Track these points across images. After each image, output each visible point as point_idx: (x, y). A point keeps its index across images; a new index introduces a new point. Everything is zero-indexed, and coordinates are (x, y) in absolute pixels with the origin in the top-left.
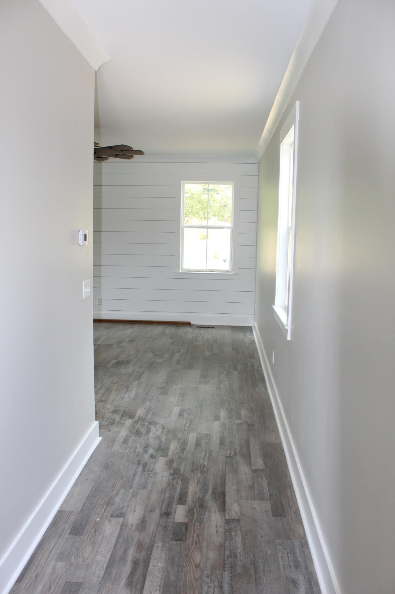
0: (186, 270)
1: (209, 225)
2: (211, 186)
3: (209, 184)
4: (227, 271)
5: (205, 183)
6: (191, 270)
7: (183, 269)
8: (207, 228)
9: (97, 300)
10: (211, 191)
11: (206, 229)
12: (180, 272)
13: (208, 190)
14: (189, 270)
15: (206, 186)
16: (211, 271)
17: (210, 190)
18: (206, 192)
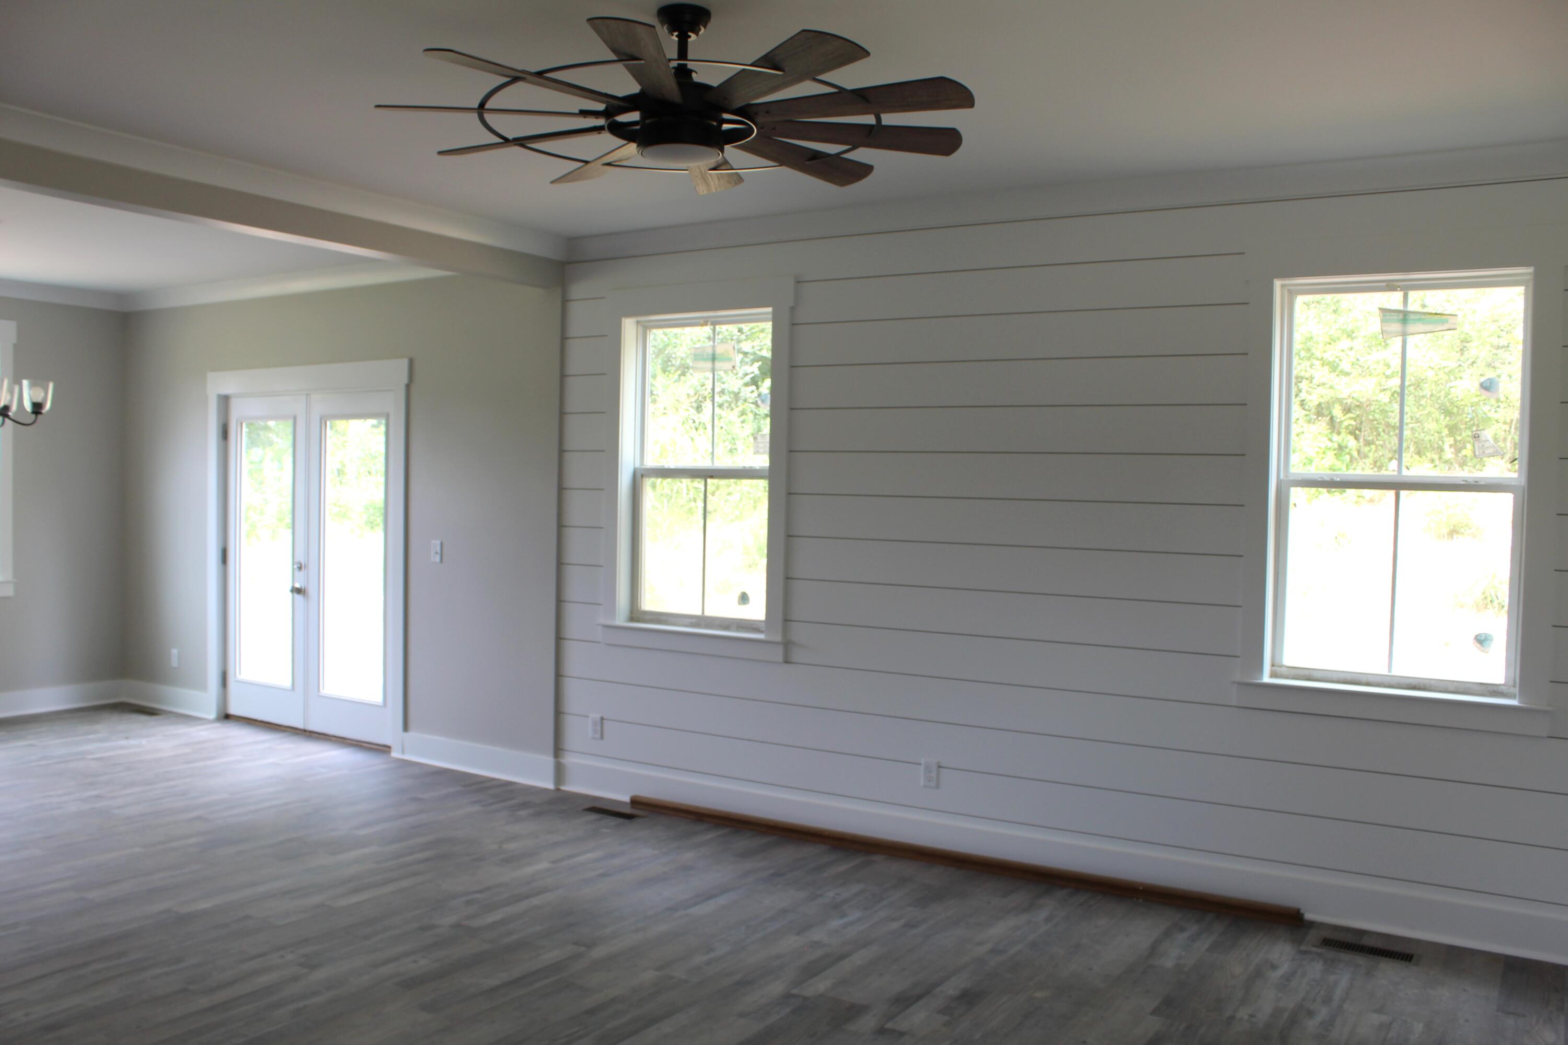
0: (1293, 672)
1: (1405, 472)
2: (1419, 300)
3: (1406, 288)
4: (1493, 690)
5: (1390, 287)
6: (1316, 675)
7: (1281, 666)
8: (1398, 486)
9: (922, 767)
10: (1419, 320)
11: (1391, 494)
12: (1266, 679)
13: (1404, 316)
14: (1306, 672)
15: (1393, 300)
16: (1414, 682)
17: (1412, 317)
18: (1396, 327)
